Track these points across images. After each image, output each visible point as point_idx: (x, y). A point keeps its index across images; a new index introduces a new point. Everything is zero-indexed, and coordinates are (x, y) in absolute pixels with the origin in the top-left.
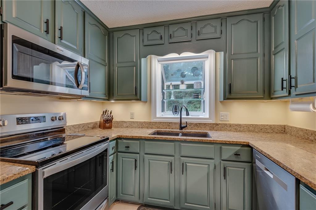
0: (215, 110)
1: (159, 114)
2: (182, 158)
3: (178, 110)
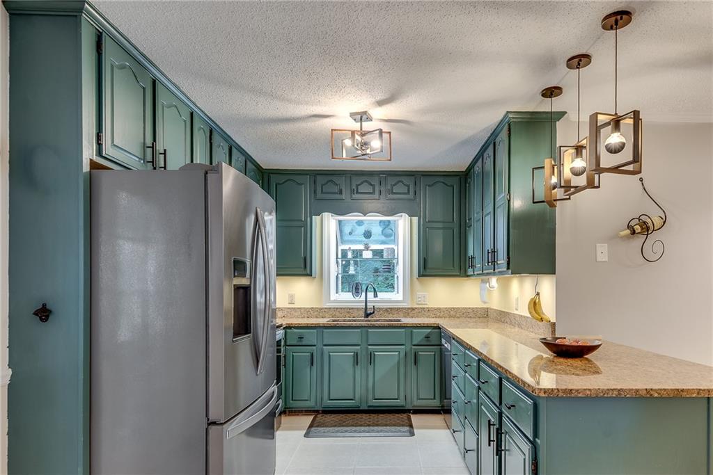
0: (410, 290)
1: (334, 296)
2: (370, 347)
3: (360, 291)
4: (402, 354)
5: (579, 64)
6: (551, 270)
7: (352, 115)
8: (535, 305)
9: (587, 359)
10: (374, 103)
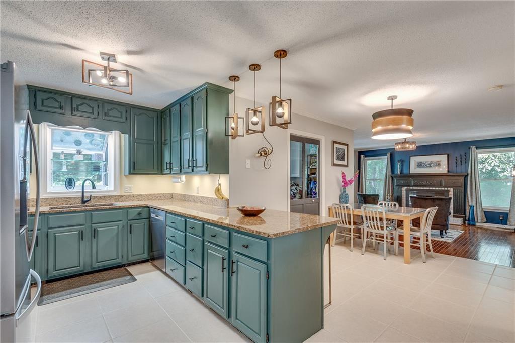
0: (119, 183)
4: (120, 227)
5: (255, 68)
6: (226, 172)
7: (101, 53)
8: (218, 190)
9: (260, 217)
10: (124, 51)
